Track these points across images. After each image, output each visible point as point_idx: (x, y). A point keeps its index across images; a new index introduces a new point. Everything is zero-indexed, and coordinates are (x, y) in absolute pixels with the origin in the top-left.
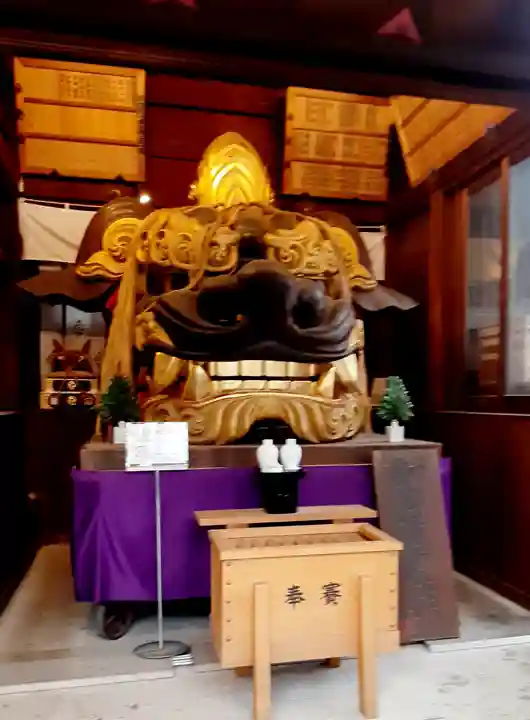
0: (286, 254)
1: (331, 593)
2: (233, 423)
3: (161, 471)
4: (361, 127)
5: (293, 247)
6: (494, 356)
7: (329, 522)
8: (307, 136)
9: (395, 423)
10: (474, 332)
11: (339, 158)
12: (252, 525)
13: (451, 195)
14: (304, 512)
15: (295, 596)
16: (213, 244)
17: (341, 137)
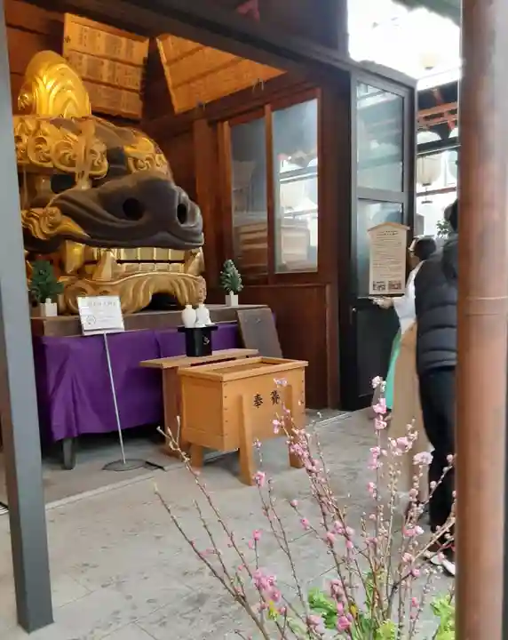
0: (142, 164)
1: (275, 397)
2: (141, 295)
3: (107, 334)
4: (122, 56)
5: (148, 159)
6: (265, 246)
7: (233, 359)
8: (81, 58)
9: (232, 293)
10: (237, 228)
11: (105, 80)
12: (193, 365)
13: (214, 125)
14: (216, 354)
15: (258, 401)
16: (92, 152)
17: (106, 62)
